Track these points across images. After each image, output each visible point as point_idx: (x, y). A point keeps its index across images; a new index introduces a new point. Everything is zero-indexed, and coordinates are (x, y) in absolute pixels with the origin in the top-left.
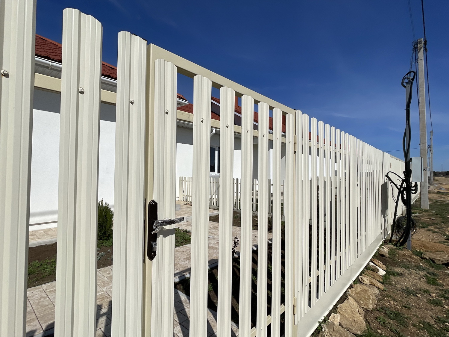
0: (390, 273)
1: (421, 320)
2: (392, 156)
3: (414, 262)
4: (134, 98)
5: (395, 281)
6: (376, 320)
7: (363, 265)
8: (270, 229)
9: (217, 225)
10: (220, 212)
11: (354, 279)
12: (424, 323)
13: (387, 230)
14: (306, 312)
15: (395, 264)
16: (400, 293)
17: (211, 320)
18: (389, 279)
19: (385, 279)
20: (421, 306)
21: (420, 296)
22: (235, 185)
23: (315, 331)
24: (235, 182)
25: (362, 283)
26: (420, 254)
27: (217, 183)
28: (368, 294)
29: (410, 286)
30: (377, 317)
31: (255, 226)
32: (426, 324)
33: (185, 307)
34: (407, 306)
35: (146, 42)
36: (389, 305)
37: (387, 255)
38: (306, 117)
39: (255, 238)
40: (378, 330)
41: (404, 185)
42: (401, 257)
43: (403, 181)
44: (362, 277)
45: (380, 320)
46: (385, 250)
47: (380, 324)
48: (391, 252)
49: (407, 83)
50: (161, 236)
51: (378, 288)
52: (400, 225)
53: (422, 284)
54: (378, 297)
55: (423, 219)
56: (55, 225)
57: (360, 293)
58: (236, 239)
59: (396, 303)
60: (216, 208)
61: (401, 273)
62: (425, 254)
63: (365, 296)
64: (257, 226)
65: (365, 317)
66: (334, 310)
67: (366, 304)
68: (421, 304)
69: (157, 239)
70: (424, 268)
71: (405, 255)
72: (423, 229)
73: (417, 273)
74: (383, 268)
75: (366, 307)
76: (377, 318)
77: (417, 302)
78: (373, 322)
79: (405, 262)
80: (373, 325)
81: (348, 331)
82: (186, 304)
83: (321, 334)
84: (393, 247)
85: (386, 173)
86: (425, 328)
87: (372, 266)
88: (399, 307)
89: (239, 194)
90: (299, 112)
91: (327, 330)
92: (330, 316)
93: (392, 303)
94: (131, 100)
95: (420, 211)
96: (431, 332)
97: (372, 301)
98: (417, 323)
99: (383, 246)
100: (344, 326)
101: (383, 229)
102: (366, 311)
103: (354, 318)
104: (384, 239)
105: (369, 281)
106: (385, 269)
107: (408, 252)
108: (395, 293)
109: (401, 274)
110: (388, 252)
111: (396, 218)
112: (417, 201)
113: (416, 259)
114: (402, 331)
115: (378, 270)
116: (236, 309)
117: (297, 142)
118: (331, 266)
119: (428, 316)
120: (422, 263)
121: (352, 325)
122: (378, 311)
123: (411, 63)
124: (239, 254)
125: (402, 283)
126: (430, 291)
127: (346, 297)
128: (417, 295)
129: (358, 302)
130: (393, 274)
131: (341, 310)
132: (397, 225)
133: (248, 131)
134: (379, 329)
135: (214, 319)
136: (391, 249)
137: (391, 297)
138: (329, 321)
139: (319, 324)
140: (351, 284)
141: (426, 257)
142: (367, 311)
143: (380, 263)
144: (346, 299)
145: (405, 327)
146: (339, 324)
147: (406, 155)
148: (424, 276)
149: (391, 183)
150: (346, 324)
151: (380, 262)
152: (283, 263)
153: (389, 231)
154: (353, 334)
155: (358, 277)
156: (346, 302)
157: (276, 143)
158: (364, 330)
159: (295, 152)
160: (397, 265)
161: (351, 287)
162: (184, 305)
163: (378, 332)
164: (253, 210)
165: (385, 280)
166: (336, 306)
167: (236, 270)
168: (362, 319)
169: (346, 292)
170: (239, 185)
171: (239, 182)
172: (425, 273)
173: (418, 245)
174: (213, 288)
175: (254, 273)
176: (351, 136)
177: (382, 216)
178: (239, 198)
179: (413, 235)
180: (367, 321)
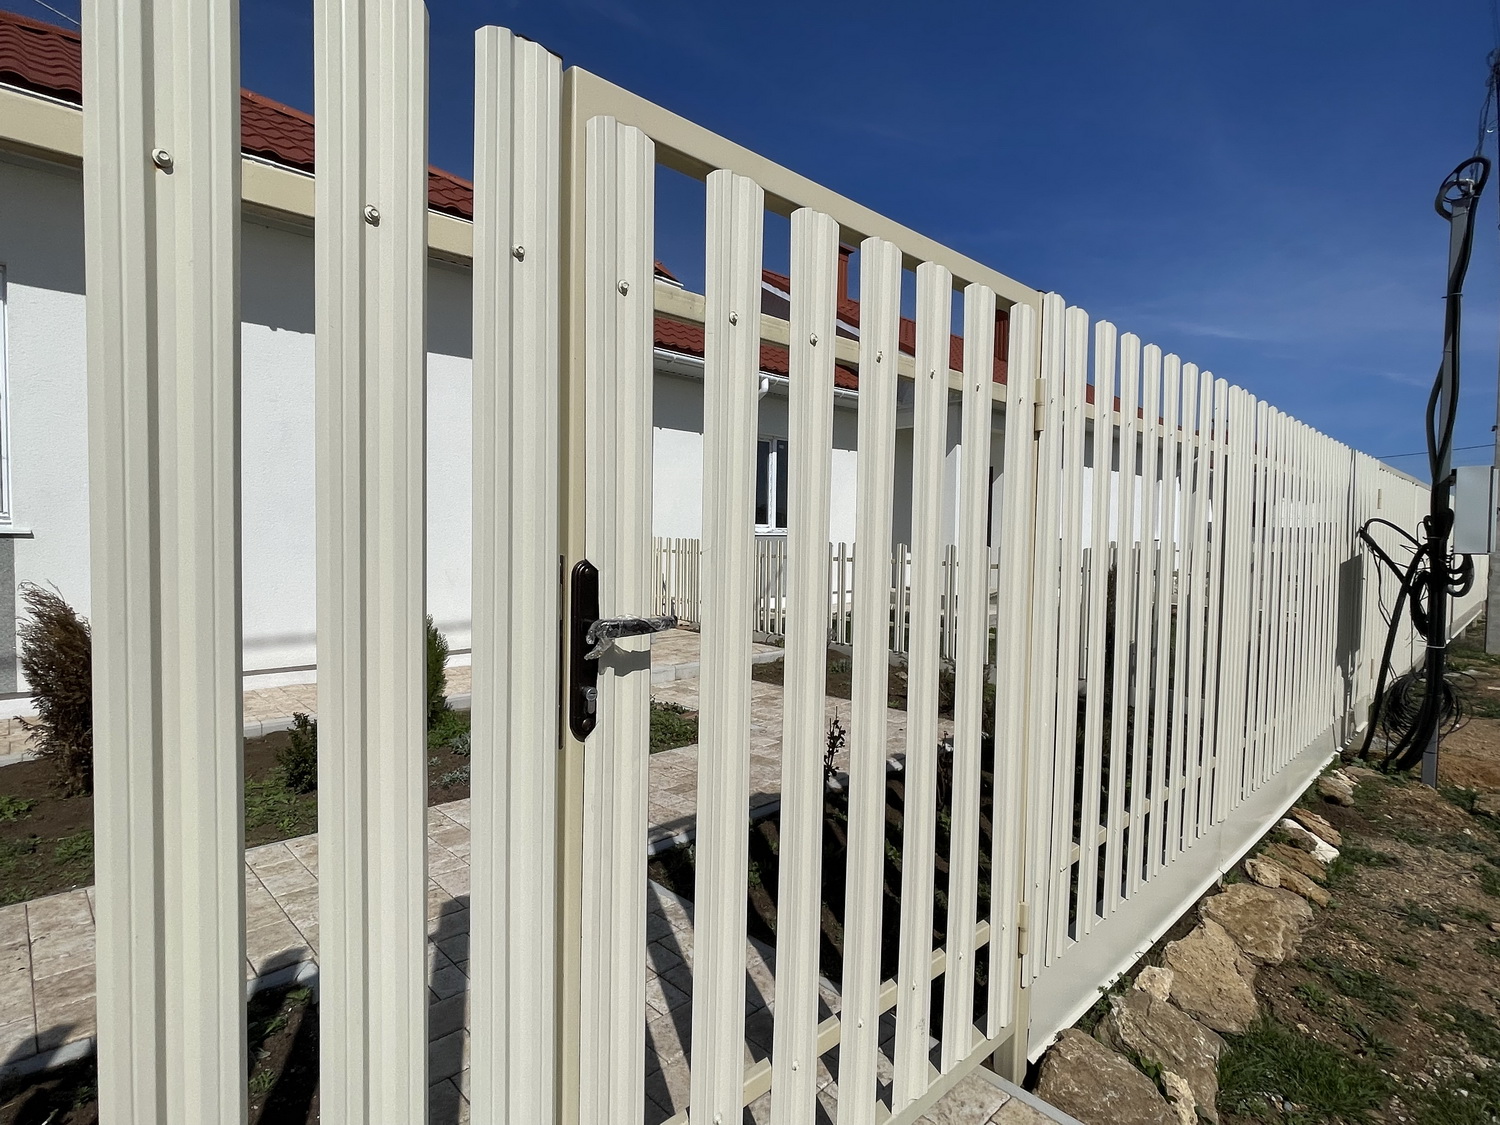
0: (1353, 857)
1: (1448, 1003)
2: (1384, 466)
3: (1443, 825)
4: (525, 240)
5: (1368, 880)
6: (1295, 994)
7: (1258, 825)
8: (946, 708)
9: (773, 693)
10: (788, 653)
11: (1226, 868)
12: (1459, 1012)
13: (1352, 719)
14: (1059, 954)
15: (1374, 832)
16: (1386, 920)
17: (756, 969)
18: (1349, 873)
19: (1335, 873)
20: (1454, 960)
21: (1454, 931)
22: (835, 564)
23: (1088, 1014)
24: (835, 554)
25: (1253, 881)
26: (1467, 801)
27: (774, 557)
28: (1271, 914)
29: (1420, 898)
30: (1298, 985)
31: (898, 696)
32: (1467, 1013)
33: (674, 929)
34: (1406, 958)
35: (557, 61)
36: (1343, 951)
37: (1348, 798)
38: (1079, 316)
39: (897, 734)
40: (1299, 1026)
41: (1425, 564)
42: (1398, 806)
43: (1422, 550)
44: (1254, 861)
45: (1308, 995)
46: (1344, 783)
47: (1306, 1006)
48: (1364, 789)
49: (1454, 202)
50: (610, 671)
51: (1310, 900)
52: (1403, 702)
53: (1466, 894)
54: (1305, 926)
55: (1490, 688)
57: (1244, 909)
58: (837, 727)
59: (1366, 947)
60: (772, 640)
61: (1392, 856)
62: (1487, 800)
63: (1261, 919)
64: (906, 697)
65: (1256, 984)
66: (1155, 955)
67: (1265, 945)
68: (1457, 953)
69: (599, 677)
70: (1477, 845)
71: (1413, 802)
72: (1487, 720)
73: (1448, 859)
74: (1329, 839)
75: (1262, 954)
76: (1297, 989)
77: (1440, 947)
78: (1281, 1000)
79: (1409, 823)
80: (1281, 1007)
81: (1198, 1019)
82: (676, 919)
83: (1105, 1022)
84: (1373, 775)
85: (1360, 523)
86: (1463, 1027)
87: (1293, 829)
88: (1376, 961)
89: (848, 597)
90: (1055, 300)
91: (1126, 1011)
92: (1140, 974)
93: (1354, 946)
94: (516, 246)
95: (1479, 662)
96: (1480, 1039)
97: (1284, 935)
98: (1436, 1009)
99: (1335, 771)
100: (1183, 1004)
101: (1340, 712)
102: (1261, 967)
103: (1219, 984)
104: (1340, 749)
105: (1278, 877)
106: (1339, 842)
107: (1425, 793)
108: (1367, 918)
109: (1394, 859)
110: (1354, 788)
111: (1389, 680)
112: (1474, 629)
113: (1450, 815)
114: (1382, 1030)
115: (1313, 844)
116: (833, 941)
117: (1045, 400)
118: (1147, 817)
119: (1476, 990)
120: (1472, 828)
121: (1209, 1004)
122: (1304, 967)
123: (1482, 131)
124: (844, 779)
125: (1393, 888)
126: (1491, 916)
127: (1196, 921)
128: (1444, 925)
129: (1235, 937)
130: (1366, 859)
131: (1177, 958)
132: (1389, 705)
133: (879, 358)
134: (1303, 1022)
135: (763, 964)
136: (1364, 780)
137: (1350, 928)
138: (1136, 987)
139: (1102, 994)
140: (1215, 884)
141: (1487, 809)
142: (1265, 966)
143: (1322, 823)
144: (1195, 925)
145: (1392, 1020)
146: (1166, 998)
147: (1438, 459)
148: (1474, 869)
149: (1378, 559)
150: (1189, 1001)
151: (1321, 819)
152: (986, 811)
153: (1361, 722)
154: (1214, 1030)
155: (1242, 861)
156: (1197, 934)
157: (973, 404)
158: (1251, 1022)
159: (1037, 434)
160: (1380, 831)
161: (1215, 890)
162: (670, 922)
163: (1298, 1030)
164: (891, 646)
165: (1334, 876)
166: (1160, 945)
167: (834, 825)
168: (1245, 987)
169: (1196, 905)
170: (849, 565)
171: (849, 554)
172: (1480, 859)
173: (1461, 772)
174: (760, 876)
175: (894, 836)
176: (1236, 388)
177: (1339, 668)
178: (848, 609)
179: (1445, 735)
180: (1263, 996)
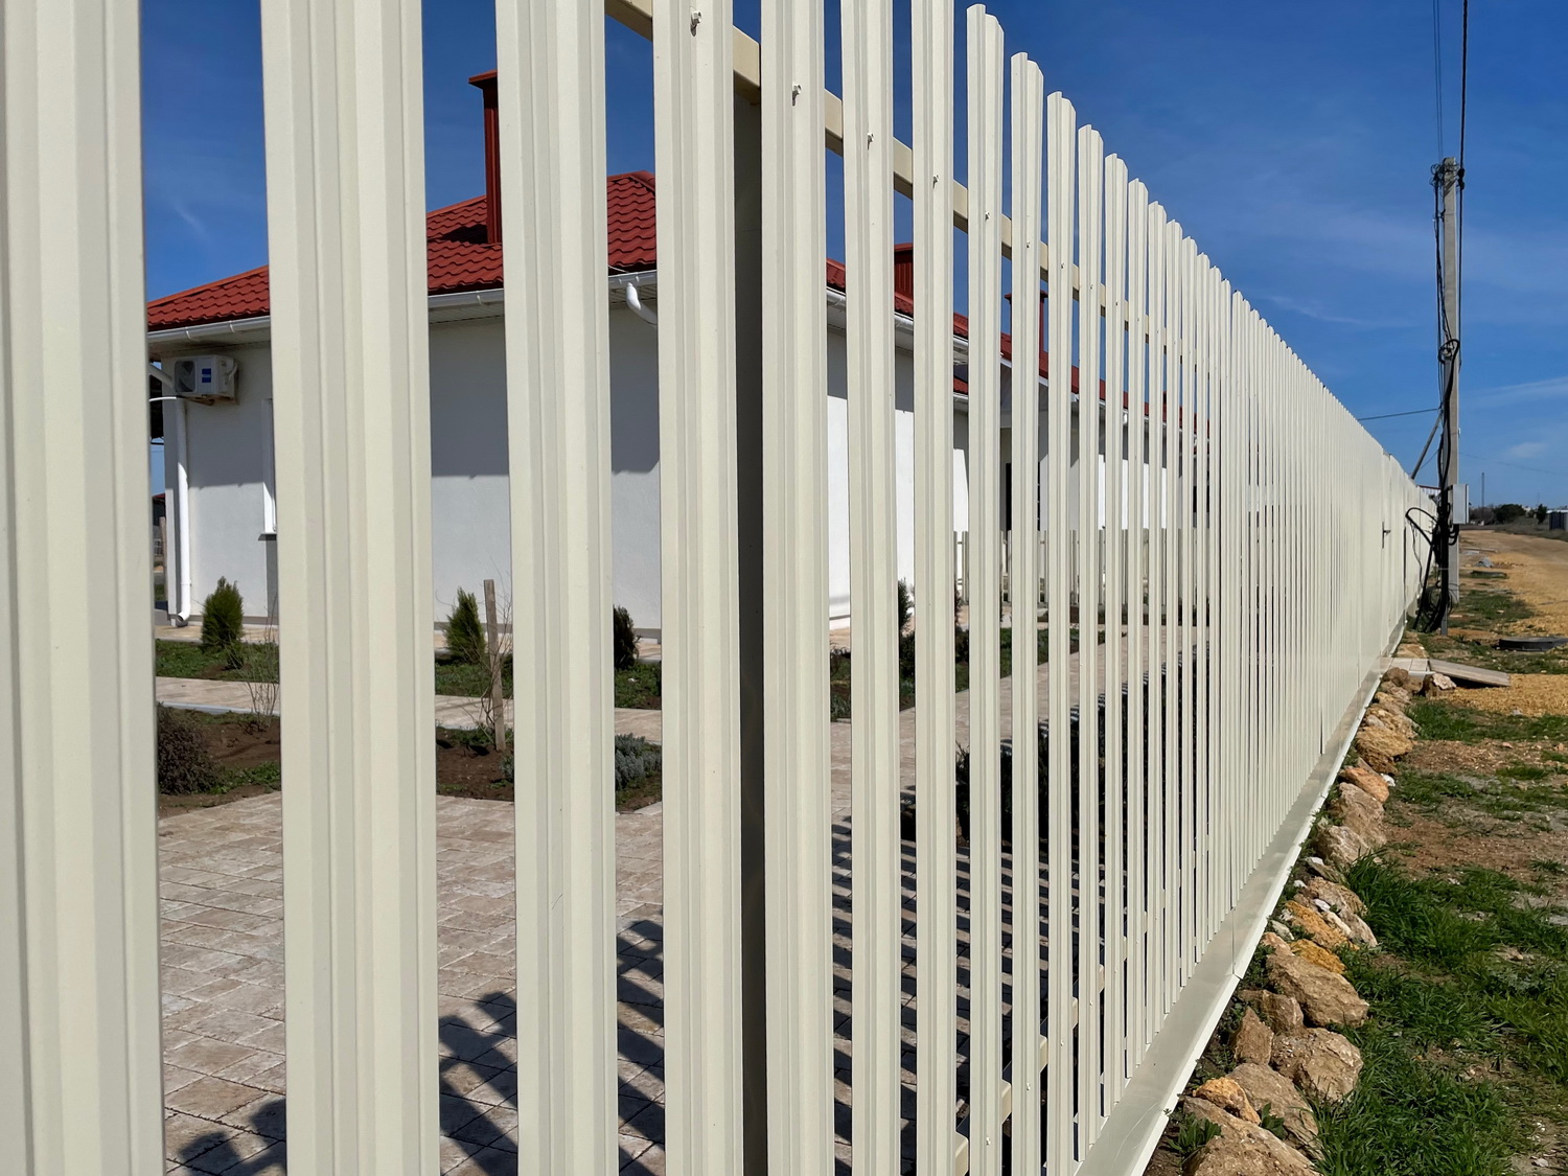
56: (845, 623)
